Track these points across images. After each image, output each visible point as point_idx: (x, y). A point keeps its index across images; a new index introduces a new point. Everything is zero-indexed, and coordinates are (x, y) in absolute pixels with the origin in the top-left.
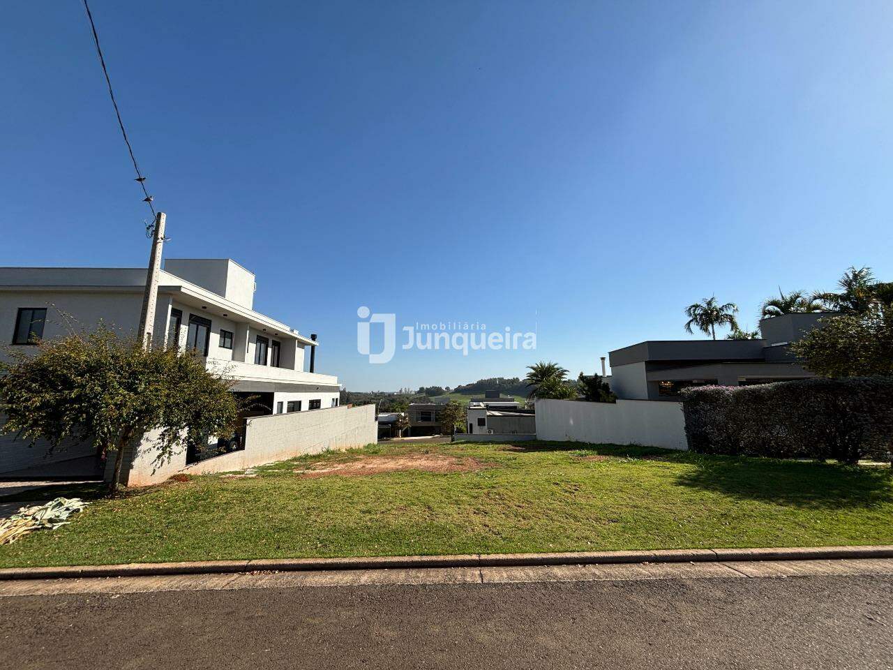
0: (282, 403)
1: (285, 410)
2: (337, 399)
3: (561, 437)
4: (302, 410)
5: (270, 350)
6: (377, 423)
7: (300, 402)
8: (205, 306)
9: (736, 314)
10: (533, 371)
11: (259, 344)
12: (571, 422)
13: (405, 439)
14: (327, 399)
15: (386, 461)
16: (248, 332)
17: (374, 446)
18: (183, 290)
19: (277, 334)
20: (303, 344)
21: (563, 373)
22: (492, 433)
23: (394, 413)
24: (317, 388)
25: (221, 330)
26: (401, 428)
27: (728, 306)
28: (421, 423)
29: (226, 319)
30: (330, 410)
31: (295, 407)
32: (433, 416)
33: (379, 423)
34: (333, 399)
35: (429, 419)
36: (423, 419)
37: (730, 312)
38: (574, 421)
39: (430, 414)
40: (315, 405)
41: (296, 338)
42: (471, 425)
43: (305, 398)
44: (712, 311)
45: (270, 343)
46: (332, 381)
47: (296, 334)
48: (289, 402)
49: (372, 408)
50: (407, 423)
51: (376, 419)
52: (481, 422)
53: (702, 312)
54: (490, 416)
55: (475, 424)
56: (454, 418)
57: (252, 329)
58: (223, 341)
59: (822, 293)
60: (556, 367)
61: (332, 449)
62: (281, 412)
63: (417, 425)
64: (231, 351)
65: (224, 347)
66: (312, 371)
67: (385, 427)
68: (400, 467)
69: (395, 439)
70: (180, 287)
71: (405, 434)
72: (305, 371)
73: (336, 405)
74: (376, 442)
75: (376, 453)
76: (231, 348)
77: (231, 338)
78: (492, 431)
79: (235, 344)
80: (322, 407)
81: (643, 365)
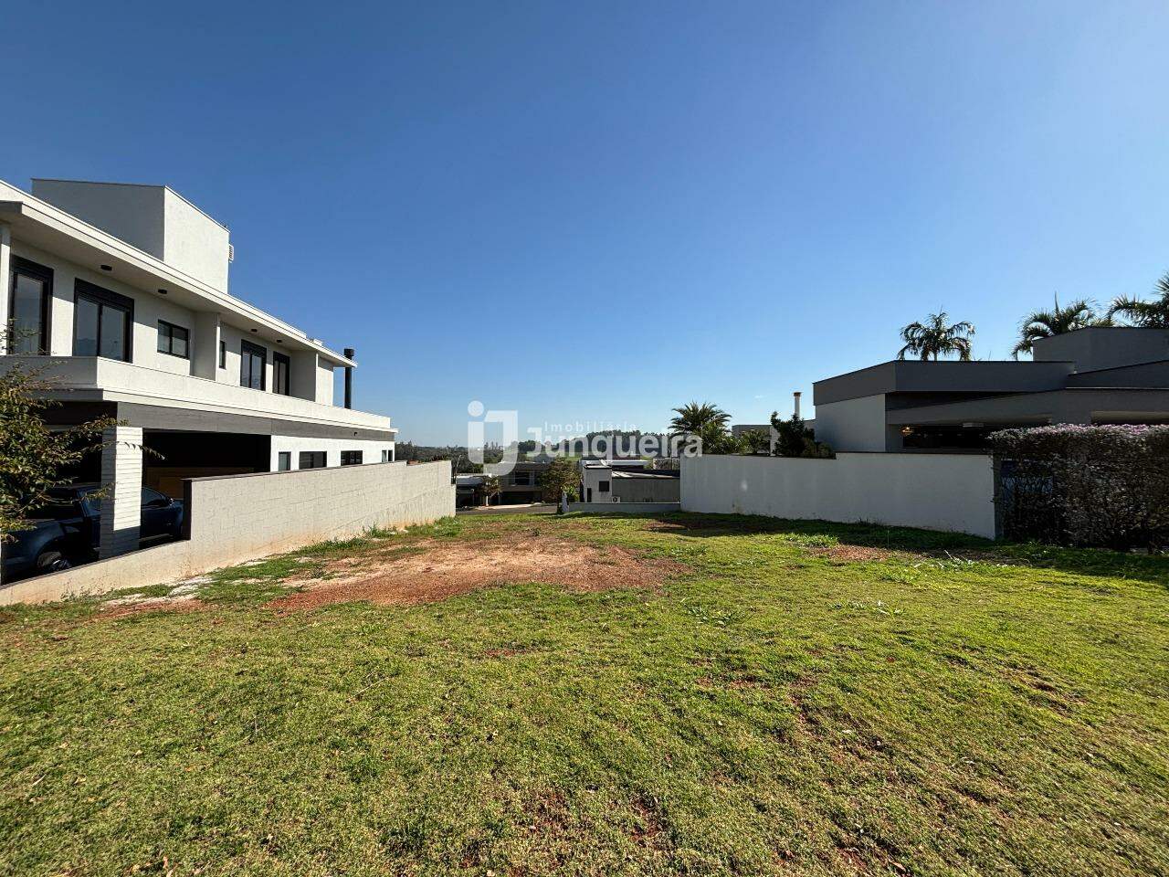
0: (288, 454)
1: (295, 464)
2: (390, 452)
3: (725, 508)
4: (329, 465)
5: (270, 369)
6: (454, 487)
7: (325, 454)
8: (108, 265)
9: (970, 338)
10: (681, 416)
11: (247, 355)
12: (745, 486)
13: (495, 507)
14: (372, 451)
15: (472, 554)
16: (219, 329)
17: (451, 520)
18: (25, 211)
19: (281, 340)
20: (329, 363)
21: (722, 418)
22: (619, 502)
23: (477, 475)
24: (356, 433)
25: (160, 321)
26: (489, 494)
27: (959, 327)
28: (515, 487)
29: (165, 300)
30: (378, 466)
31: (314, 461)
32: (532, 478)
33: (458, 487)
34: (384, 452)
35: (526, 482)
36: (519, 482)
37: (963, 335)
38: (749, 485)
39: (527, 475)
40: (352, 458)
41: (317, 351)
42: (589, 491)
43: (334, 449)
44: (939, 334)
45: (270, 356)
46: (381, 423)
47: (317, 345)
48: (302, 454)
49: (446, 465)
50: (496, 487)
51: (453, 482)
52: (604, 487)
53: (921, 335)
54: (616, 478)
55: (596, 488)
56: (561, 481)
57: (225, 326)
58: (167, 343)
59: (1130, 300)
60: (714, 409)
61: (381, 527)
62: (288, 467)
63: (509, 490)
64: (188, 362)
65: (170, 353)
66: (348, 406)
67: (467, 492)
68: (498, 569)
69: (480, 508)
70: (19, 204)
71: (494, 502)
72: (335, 404)
73: (390, 459)
74: (453, 515)
75: (453, 534)
76: (187, 357)
77: (186, 339)
78: (619, 499)
79: (195, 349)
80: (364, 463)
81: (881, 400)
